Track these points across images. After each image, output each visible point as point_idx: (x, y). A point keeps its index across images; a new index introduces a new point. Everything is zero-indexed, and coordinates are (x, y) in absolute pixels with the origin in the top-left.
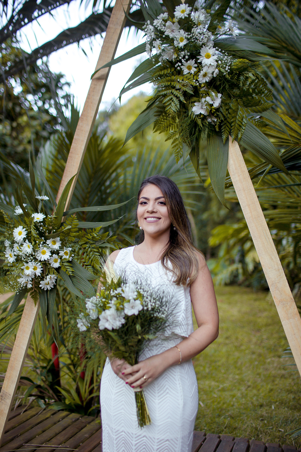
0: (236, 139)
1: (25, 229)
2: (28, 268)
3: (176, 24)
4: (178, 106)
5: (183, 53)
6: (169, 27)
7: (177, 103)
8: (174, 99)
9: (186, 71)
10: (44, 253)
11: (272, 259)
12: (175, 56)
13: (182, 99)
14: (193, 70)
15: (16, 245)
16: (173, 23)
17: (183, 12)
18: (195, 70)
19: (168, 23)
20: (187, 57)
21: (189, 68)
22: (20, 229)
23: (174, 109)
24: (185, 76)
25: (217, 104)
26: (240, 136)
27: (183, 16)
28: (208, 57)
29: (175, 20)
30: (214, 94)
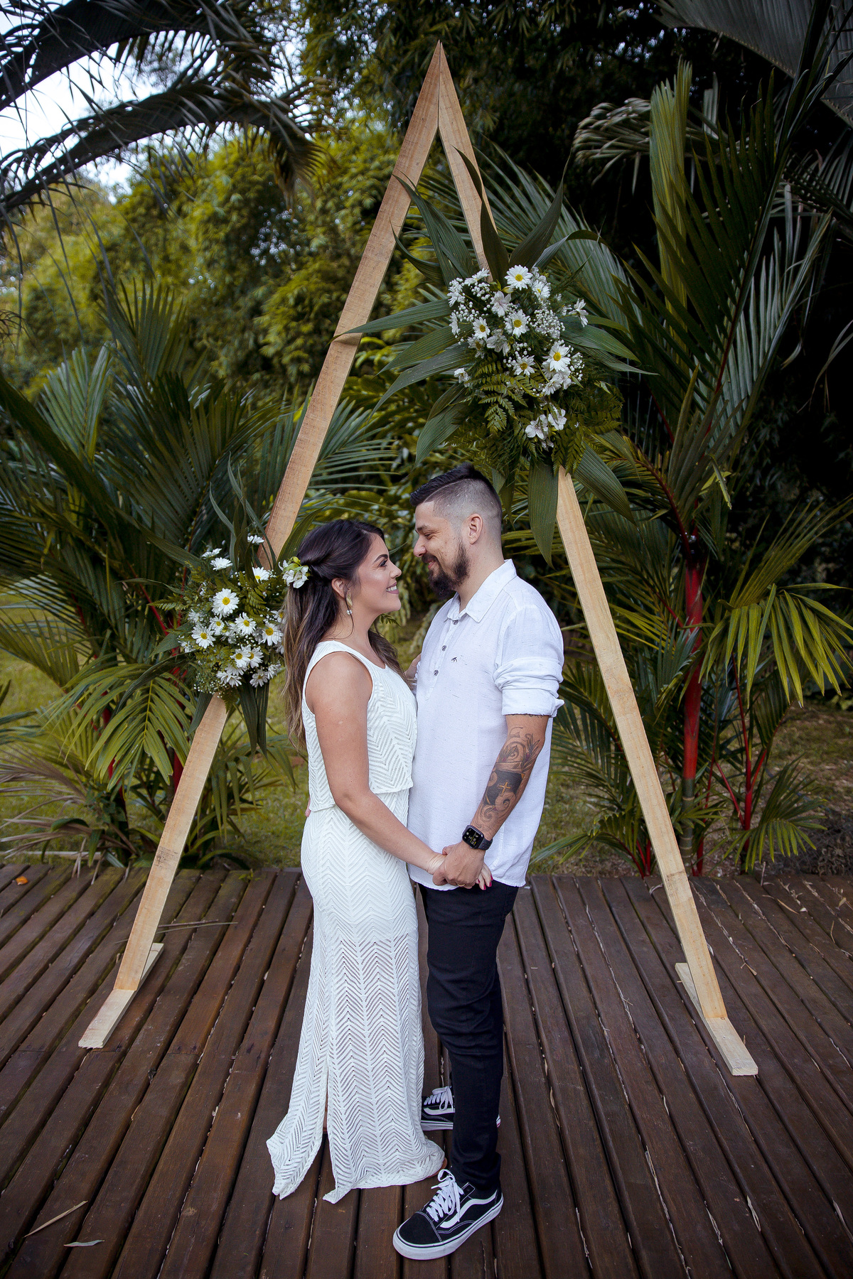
0: (571, 471)
1: (235, 594)
2: (240, 656)
3: (509, 296)
4: (505, 422)
5: (521, 345)
6: (498, 300)
7: (503, 416)
8: (500, 410)
9: (519, 371)
10: (270, 632)
11: (608, 638)
12: (507, 350)
13: (511, 412)
14: (529, 371)
15: (214, 621)
16: (505, 294)
17: (519, 278)
18: (532, 371)
19: (498, 294)
20: (525, 353)
21: (524, 366)
22: (225, 593)
23: (499, 427)
24: (518, 378)
25: (560, 424)
26: (575, 467)
27: (520, 285)
28: (557, 358)
29: (509, 290)
30: (556, 410)
